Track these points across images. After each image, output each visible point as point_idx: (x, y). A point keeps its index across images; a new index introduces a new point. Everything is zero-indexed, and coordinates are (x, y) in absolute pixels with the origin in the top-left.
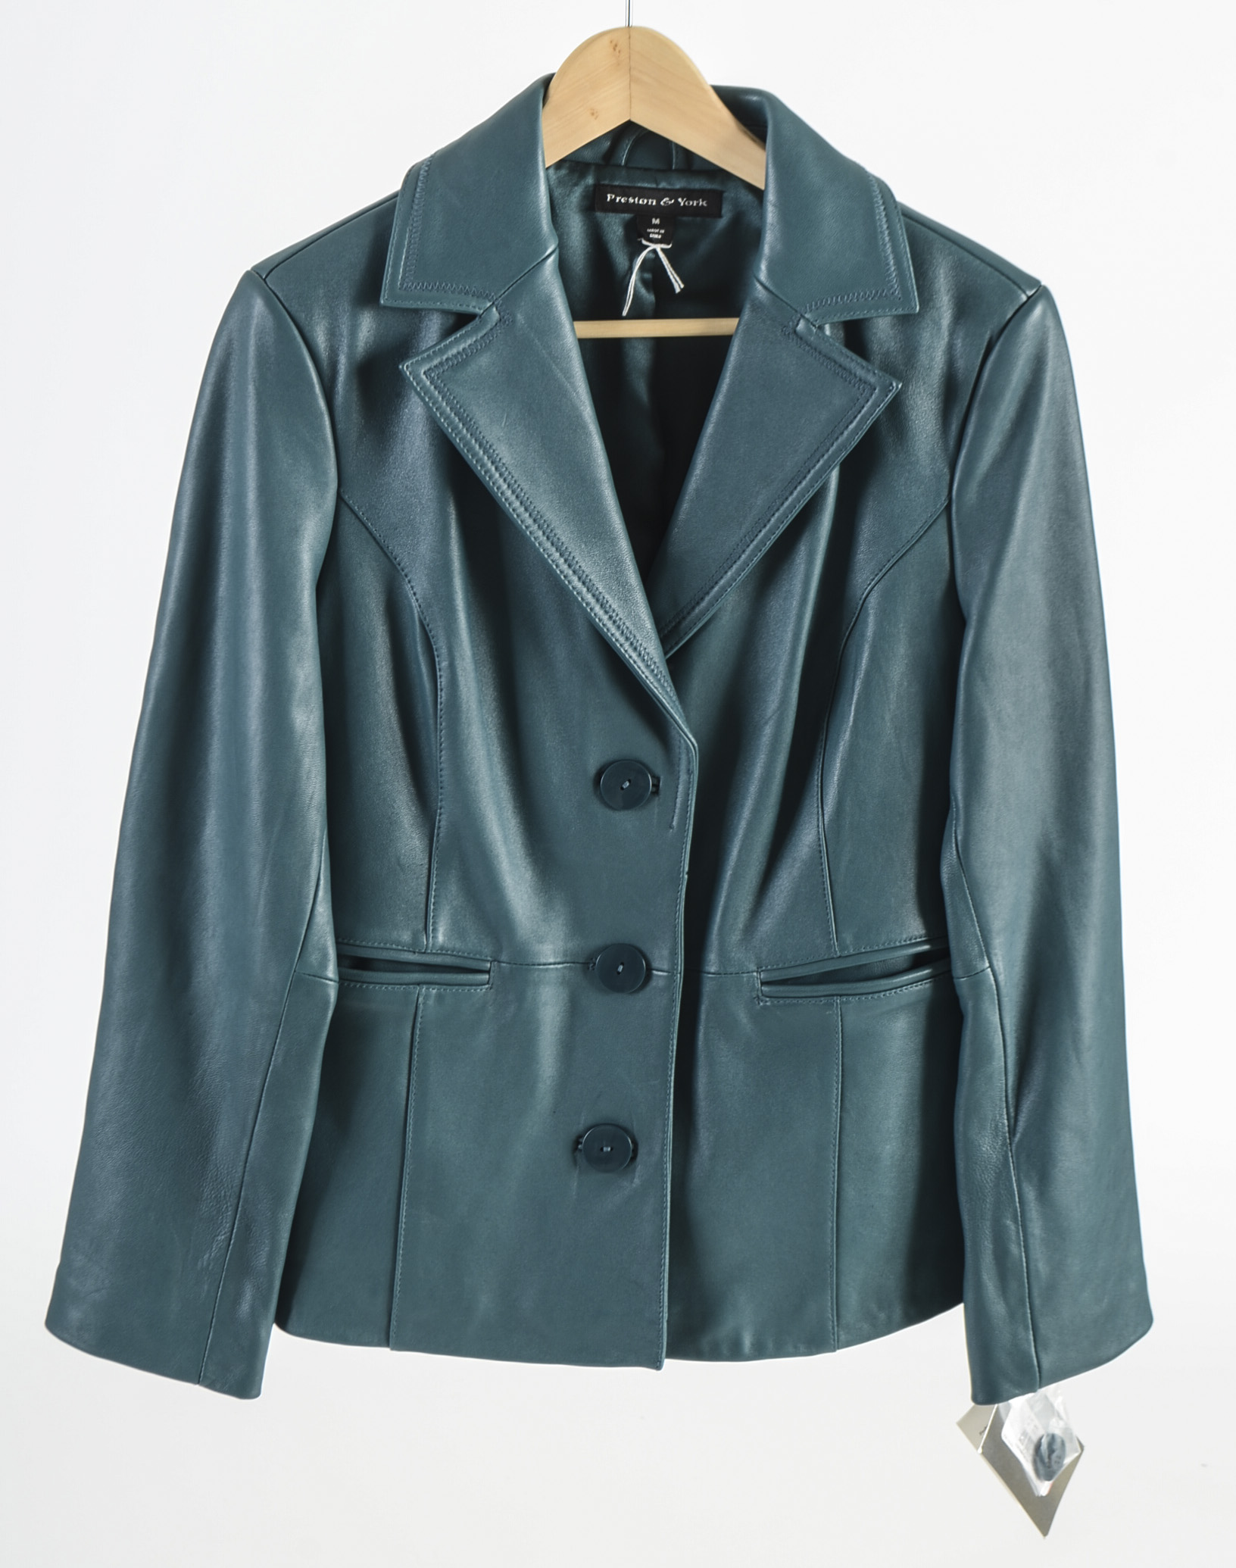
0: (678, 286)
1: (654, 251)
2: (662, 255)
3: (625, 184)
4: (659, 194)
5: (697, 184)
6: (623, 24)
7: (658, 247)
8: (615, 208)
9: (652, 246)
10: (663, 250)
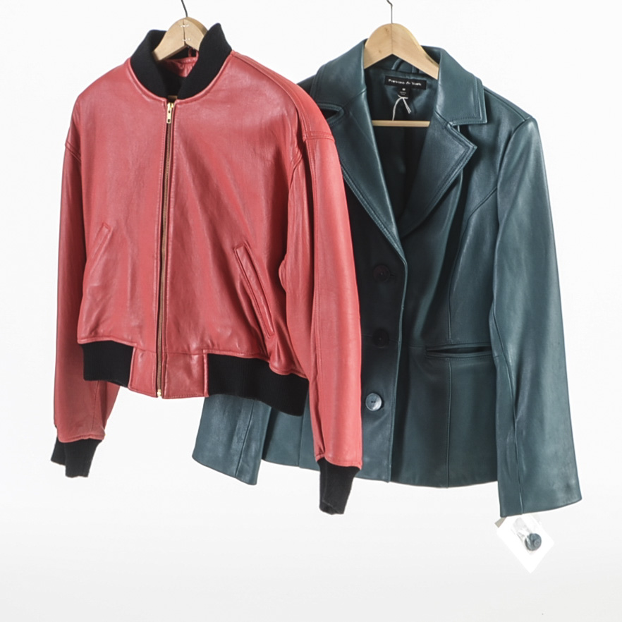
0: (409, 111)
1: (402, 100)
2: (404, 101)
4: (406, 80)
5: (419, 78)
6: (390, 22)
7: (403, 98)
8: (391, 84)
9: (401, 98)
10: (406, 100)
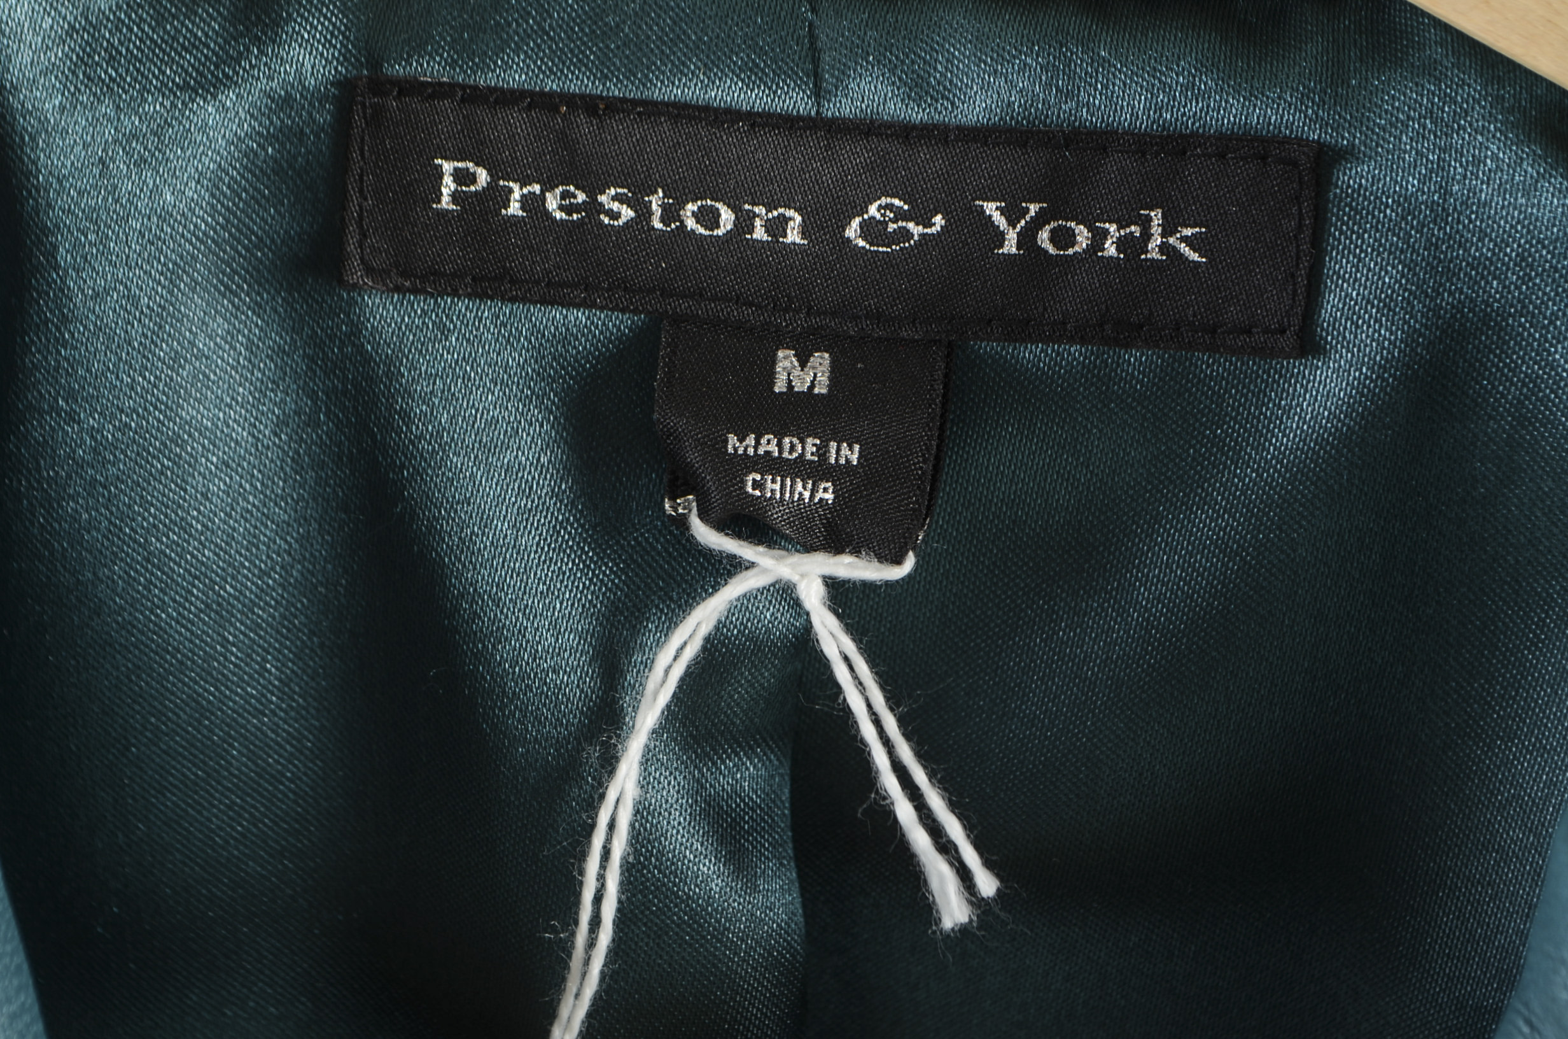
3: (579, 83)
